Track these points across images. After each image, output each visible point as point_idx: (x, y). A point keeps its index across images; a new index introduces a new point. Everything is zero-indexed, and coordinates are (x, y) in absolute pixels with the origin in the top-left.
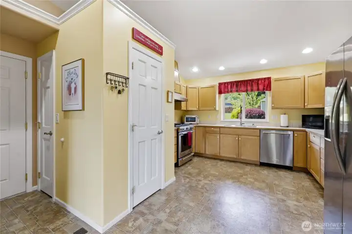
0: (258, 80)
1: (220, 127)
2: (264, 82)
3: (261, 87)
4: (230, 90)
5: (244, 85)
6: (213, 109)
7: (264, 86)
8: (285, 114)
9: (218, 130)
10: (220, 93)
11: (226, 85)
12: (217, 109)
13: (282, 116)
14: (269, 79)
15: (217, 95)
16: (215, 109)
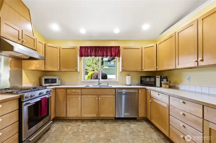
0: (111, 47)
1: (81, 88)
2: (116, 49)
3: (113, 53)
4: (89, 54)
5: (101, 51)
6: (74, 70)
7: (115, 53)
8: (129, 75)
9: (80, 91)
10: (81, 55)
11: (86, 49)
12: (78, 71)
13: (127, 77)
14: (119, 47)
15: (79, 58)
16: (76, 71)
